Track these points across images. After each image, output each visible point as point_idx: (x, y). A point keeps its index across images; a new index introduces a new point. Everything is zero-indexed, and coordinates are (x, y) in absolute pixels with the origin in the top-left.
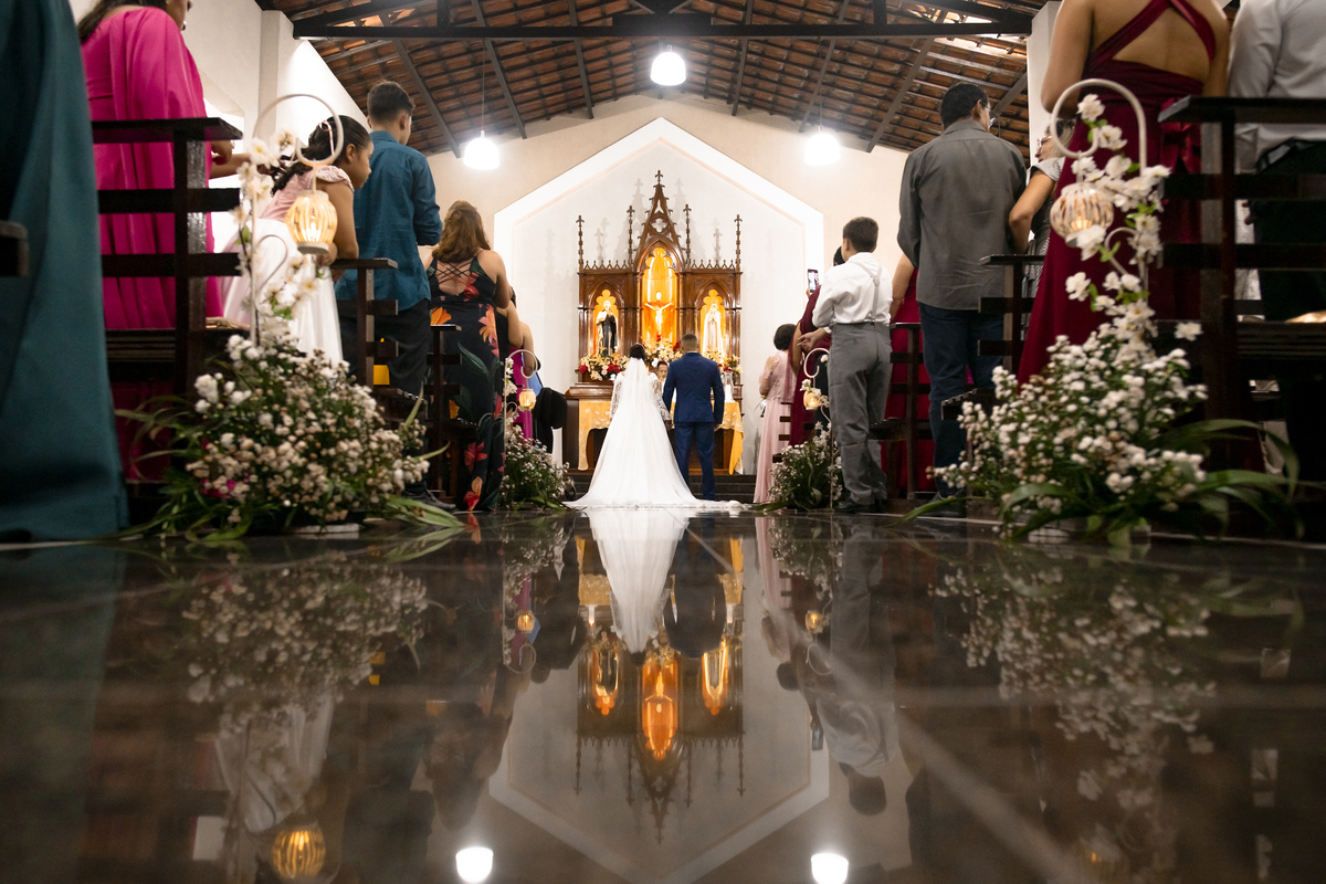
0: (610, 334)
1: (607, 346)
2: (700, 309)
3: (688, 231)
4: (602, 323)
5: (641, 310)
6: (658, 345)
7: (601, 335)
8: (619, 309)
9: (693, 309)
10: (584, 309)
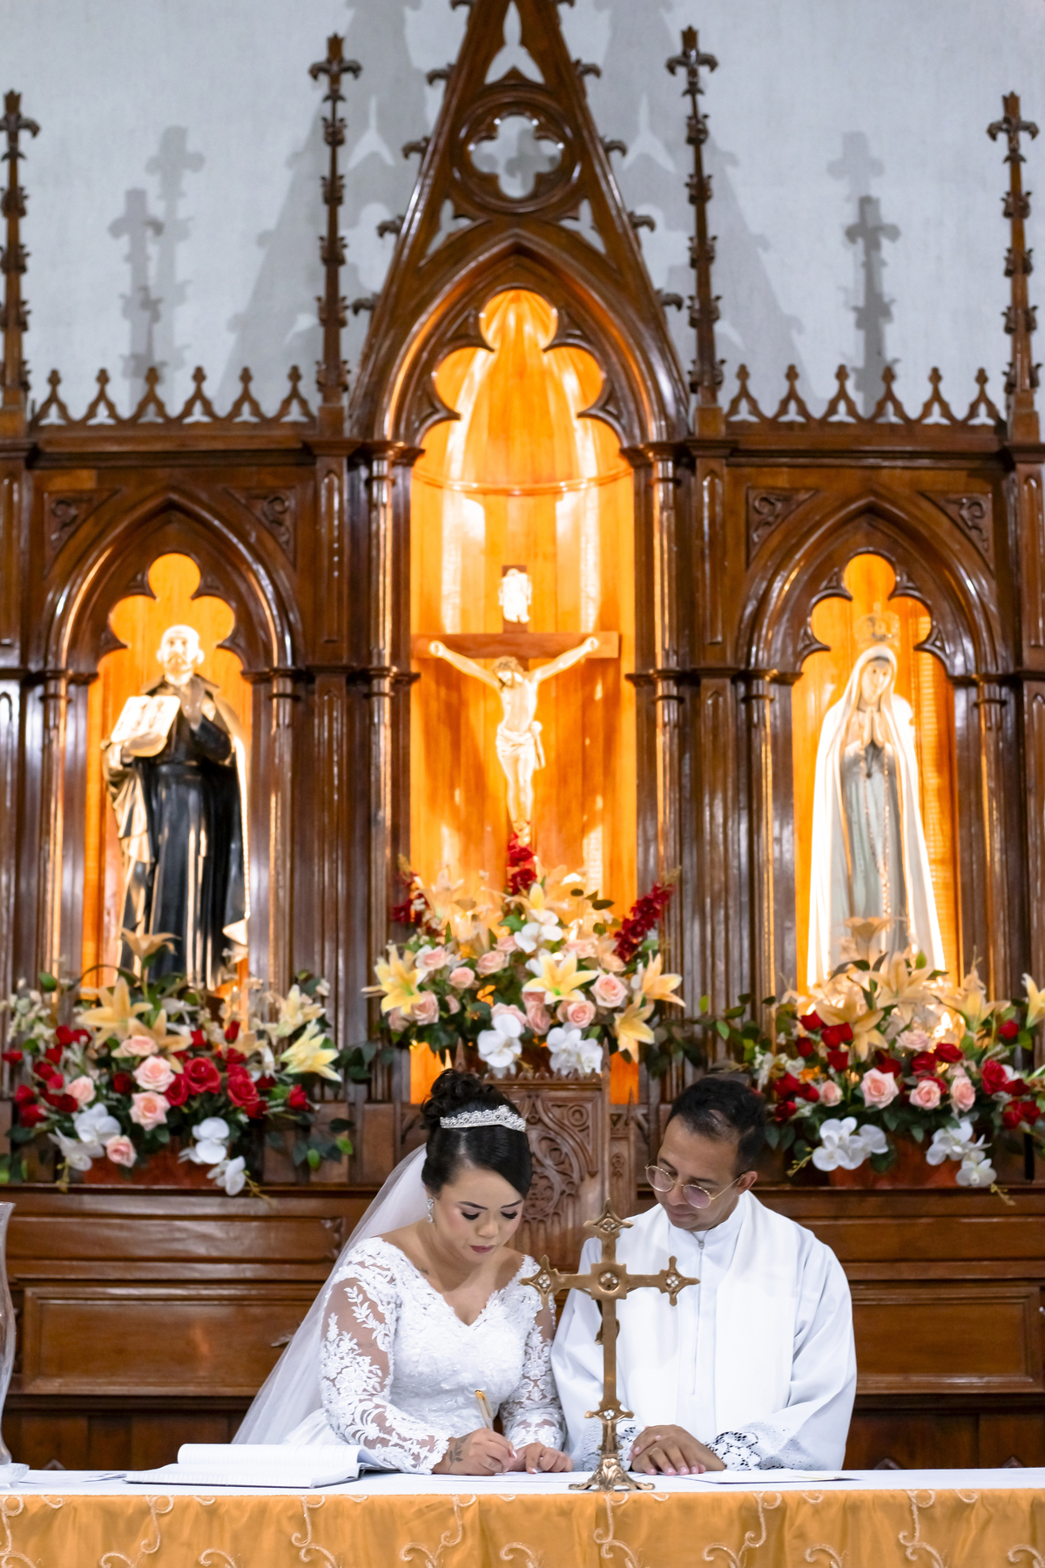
0: (197, 843)
1: (171, 919)
2: (785, 680)
3: (700, 192)
4: (147, 769)
5: (404, 681)
6: (514, 916)
7: (138, 848)
8: (259, 678)
9: (747, 676)
10: (28, 681)
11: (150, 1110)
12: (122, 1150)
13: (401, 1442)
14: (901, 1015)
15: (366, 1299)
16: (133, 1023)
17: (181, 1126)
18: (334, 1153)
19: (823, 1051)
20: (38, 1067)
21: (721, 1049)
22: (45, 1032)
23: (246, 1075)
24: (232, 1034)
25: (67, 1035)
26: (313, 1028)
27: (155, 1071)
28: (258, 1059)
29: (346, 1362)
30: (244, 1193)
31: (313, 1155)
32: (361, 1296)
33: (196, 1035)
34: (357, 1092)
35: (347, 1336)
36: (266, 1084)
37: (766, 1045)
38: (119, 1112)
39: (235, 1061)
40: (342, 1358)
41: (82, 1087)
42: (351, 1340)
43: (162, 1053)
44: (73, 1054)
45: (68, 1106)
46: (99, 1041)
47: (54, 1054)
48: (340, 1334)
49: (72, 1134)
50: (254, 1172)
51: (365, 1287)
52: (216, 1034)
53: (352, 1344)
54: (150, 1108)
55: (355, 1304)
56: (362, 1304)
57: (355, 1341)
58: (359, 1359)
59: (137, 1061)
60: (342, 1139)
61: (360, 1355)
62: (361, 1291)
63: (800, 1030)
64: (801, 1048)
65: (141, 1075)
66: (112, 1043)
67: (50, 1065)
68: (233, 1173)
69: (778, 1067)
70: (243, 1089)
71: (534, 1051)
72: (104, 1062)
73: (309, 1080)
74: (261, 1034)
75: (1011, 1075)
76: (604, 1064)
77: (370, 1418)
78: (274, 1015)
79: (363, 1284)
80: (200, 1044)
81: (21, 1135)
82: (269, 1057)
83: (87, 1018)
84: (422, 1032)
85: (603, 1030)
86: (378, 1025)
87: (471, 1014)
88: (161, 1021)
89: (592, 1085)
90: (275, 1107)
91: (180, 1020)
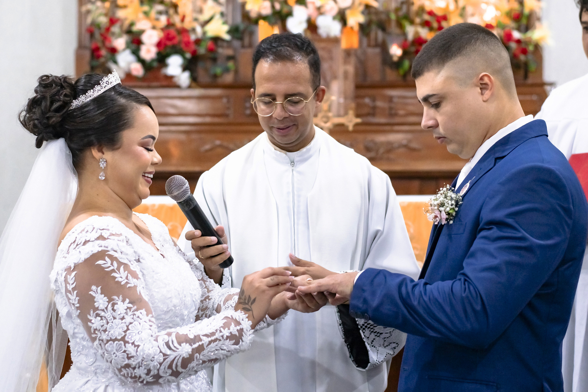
11: (149, 52)
12: (137, 69)
13: (213, 338)
14: (470, 10)
15: (120, 264)
16: (141, 15)
17: (162, 59)
18: (227, 70)
19: (435, 25)
20: (102, 35)
21: (393, 24)
22: (103, 20)
23: (189, 37)
24: (183, 20)
25: (113, 21)
26: (218, 17)
27: (150, 36)
28: (194, 30)
29: (128, 319)
30: (190, 87)
31: (218, 70)
32: (115, 264)
33: (168, 20)
34: (237, 43)
35: (118, 300)
36: (198, 42)
37: (412, 22)
38: (136, 53)
39: (183, 32)
40: (123, 318)
41: (120, 43)
42: (123, 301)
43: (154, 28)
44: (115, 29)
45: (113, 51)
46: (127, 23)
47: (108, 29)
48: (110, 300)
49: (115, 62)
50: (194, 79)
51: (115, 255)
52: (177, 20)
53: (127, 304)
54: (148, 51)
55: (113, 271)
56: (118, 269)
57: (127, 301)
58: (138, 313)
59: (142, 32)
60: (231, 64)
61: (137, 310)
62: (113, 259)
63: (427, 17)
64: (426, 24)
65: (145, 38)
66: (132, 24)
67: (106, 34)
68: (184, 78)
69: (417, 33)
70: (188, 44)
71: (312, 26)
72: (129, 32)
73: (216, 40)
74: (196, 20)
75: (516, 35)
76: (342, 32)
77: (176, 344)
78: (201, 11)
79: (111, 253)
80: (170, 25)
81: (95, 63)
82: (199, 30)
83: (120, 14)
84: (265, 18)
85: (342, 17)
86: (246, 16)
87: (285, 10)
88: (153, 14)
89: (336, 41)
90: (202, 50)
91: (160, 13)
